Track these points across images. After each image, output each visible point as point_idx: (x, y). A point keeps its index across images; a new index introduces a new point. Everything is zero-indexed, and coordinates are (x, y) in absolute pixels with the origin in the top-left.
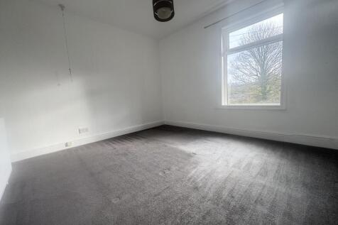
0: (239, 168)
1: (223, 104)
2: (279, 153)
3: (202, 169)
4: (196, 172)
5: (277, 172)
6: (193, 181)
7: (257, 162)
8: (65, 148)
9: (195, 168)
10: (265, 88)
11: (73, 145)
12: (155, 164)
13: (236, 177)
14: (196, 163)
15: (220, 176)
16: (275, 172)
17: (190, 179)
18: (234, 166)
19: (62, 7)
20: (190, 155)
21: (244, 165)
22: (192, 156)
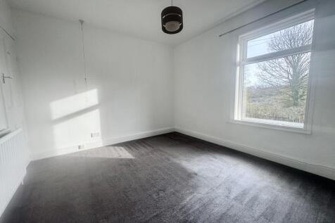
0: (241, 202)
1: (236, 118)
2: (296, 188)
3: (199, 196)
4: (190, 200)
5: (286, 216)
6: (185, 212)
7: (266, 197)
8: (78, 150)
9: (191, 193)
10: (297, 93)
11: (86, 148)
12: (153, 182)
13: (235, 215)
14: (195, 187)
15: (216, 209)
16: (284, 216)
17: (183, 208)
18: (236, 199)
19: (82, 22)
20: (190, 175)
21: (247, 200)
22: (192, 177)
